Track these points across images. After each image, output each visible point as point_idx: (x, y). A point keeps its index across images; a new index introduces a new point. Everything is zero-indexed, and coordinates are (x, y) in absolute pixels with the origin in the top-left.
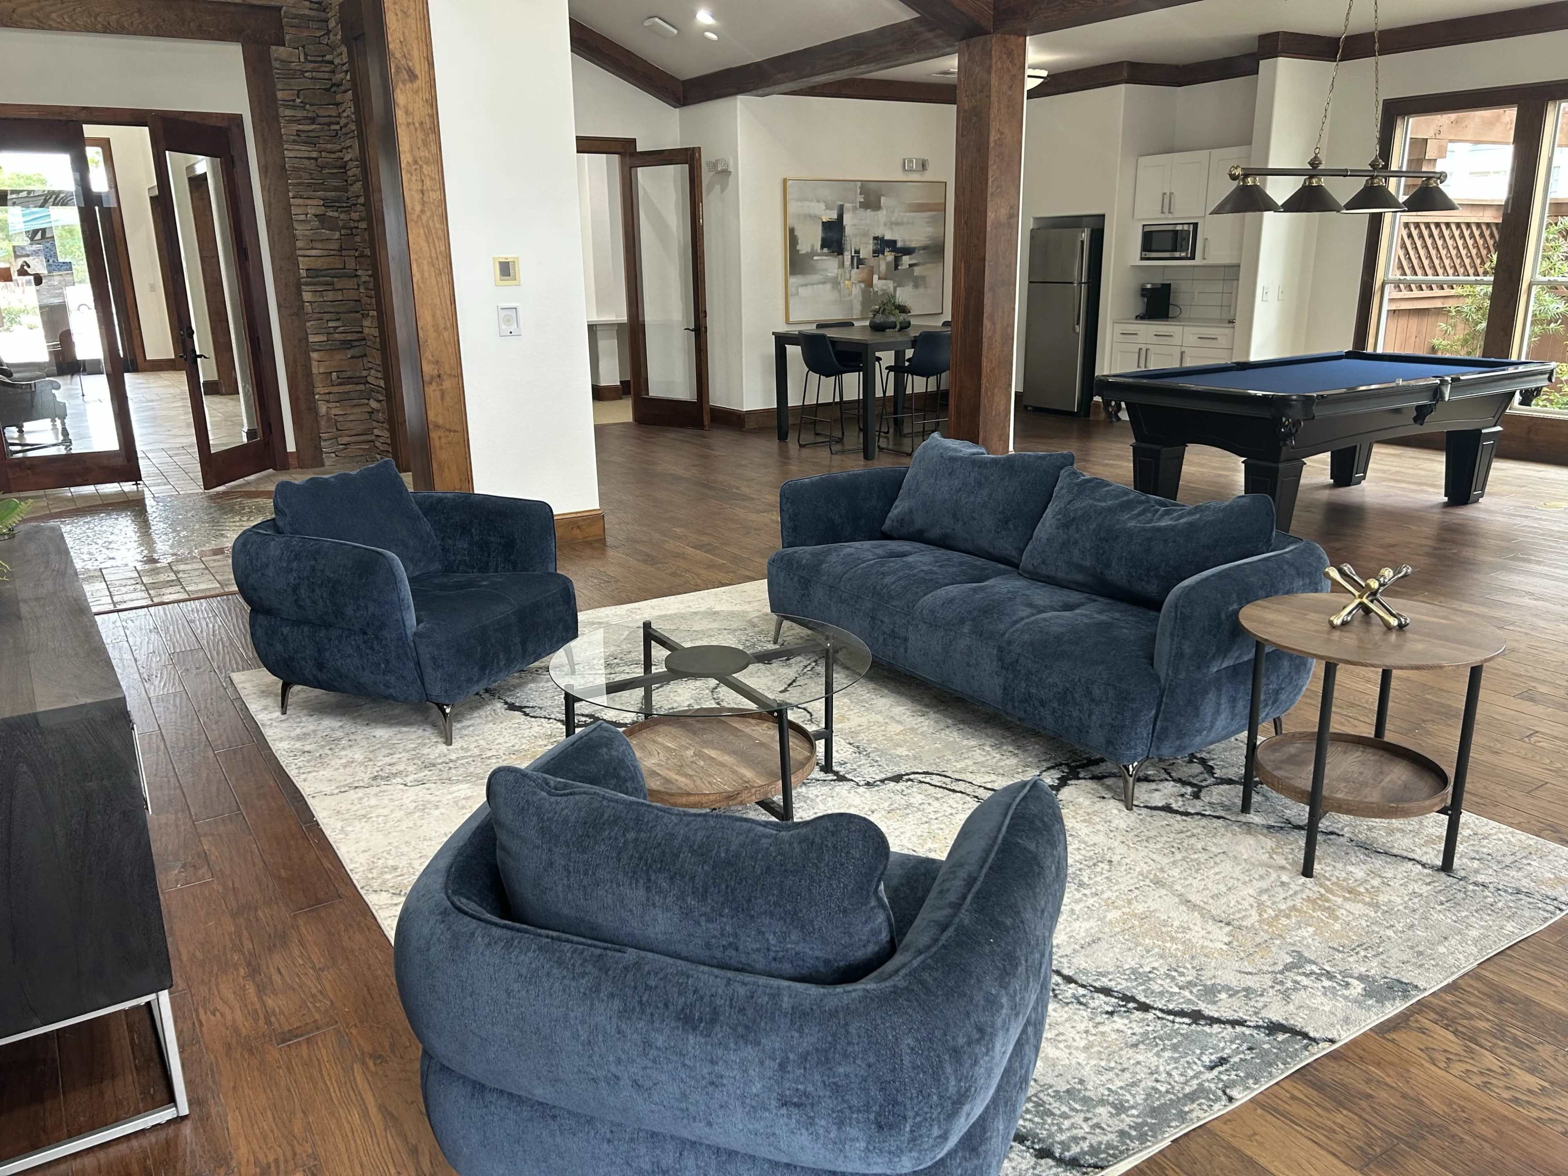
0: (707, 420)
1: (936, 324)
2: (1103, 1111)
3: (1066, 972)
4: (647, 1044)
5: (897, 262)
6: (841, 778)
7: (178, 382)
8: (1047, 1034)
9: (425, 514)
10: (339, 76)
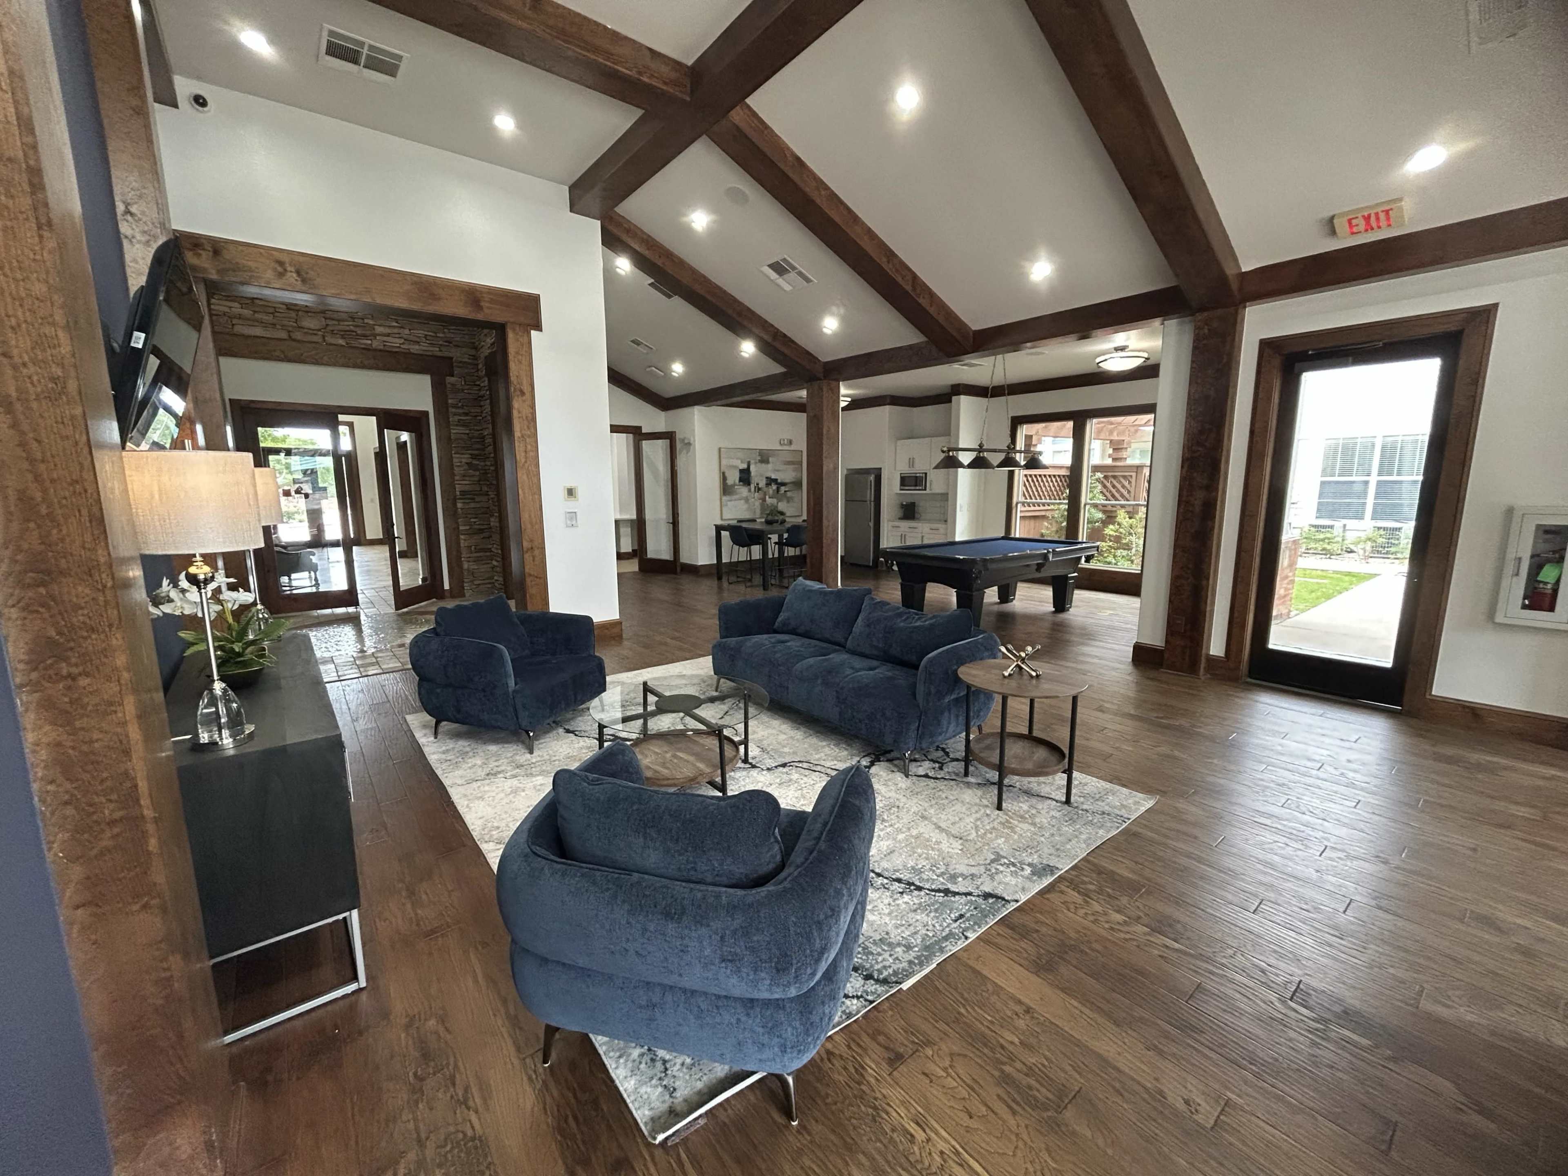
0: (679, 569)
1: (799, 521)
2: (899, 949)
3: (877, 870)
4: (645, 930)
5: (778, 490)
6: (754, 767)
7: (384, 552)
8: (869, 907)
9: (522, 623)
10: (482, 393)
